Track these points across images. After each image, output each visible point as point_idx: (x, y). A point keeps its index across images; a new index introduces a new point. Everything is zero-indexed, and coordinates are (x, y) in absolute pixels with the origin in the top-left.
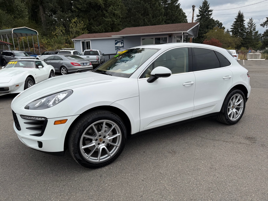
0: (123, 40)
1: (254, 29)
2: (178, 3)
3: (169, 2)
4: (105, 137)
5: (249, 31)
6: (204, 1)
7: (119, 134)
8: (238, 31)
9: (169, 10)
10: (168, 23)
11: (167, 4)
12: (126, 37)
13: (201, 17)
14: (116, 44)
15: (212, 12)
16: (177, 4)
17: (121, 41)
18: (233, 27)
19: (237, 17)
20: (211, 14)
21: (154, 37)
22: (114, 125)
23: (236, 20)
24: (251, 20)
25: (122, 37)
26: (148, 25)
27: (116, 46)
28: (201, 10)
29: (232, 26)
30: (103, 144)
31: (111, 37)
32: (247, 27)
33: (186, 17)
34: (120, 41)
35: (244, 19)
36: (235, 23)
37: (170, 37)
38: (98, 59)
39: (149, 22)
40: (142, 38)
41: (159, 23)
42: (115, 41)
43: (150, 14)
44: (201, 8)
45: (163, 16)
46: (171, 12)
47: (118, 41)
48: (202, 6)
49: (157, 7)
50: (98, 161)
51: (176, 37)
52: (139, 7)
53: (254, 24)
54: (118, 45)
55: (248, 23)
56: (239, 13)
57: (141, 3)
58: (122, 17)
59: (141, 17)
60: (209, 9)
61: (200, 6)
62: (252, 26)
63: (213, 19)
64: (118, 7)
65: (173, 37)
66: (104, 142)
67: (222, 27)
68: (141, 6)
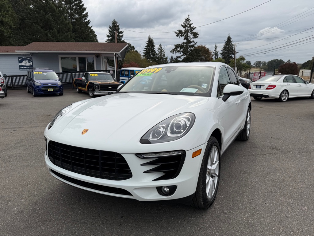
0: (31, 58)
1: (164, 55)
2: (88, 19)
3: (76, 17)
5: (160, 57)
6: (113, 21)
8: (150, 56)
9: (77, 26)
10: (78, 41)
11: (74, 19)
12: (39, 53)
13: (112, 38)
14: (20, 62)
15: (123, 34)
16: (87, 21)
17: (29, 59)
18: (145, 52)
19: (148, 42)
20: (122, 36)
23: (147, 45)
24: (160, 46)
25: (30, 54)
26: (53, 41)
27: (20, 64)
28: (110, 30)
29: (144, 50)
31: (15, 52)
32: (157, 52)
33: (96, 36)
34: (27, 59)
35: (155, 45)
36: (146, 48)
37: (98, 57)
38: (3, 82)
39: (53, 38)
40: (60, 56)
41: (66, 40)
42: (19, 59)
43: (54, 28)
44: (111, 29)
45: (71, 32)
46: (80, 29)
47: (23, 58)
48: (111, 26)
49: (63, 20)
52: (38, 17)
53: (164, 50)
54: (23, 63)
55: (158, 49)
56: (149, 38)
57: (41, 13)
59: (42, 30)
60: (120, 30)
61: (109, 26)
62: (161, 52)
63: (125, 41)
65: (101, 57)
67: (135, 50)
68: (41, 16)
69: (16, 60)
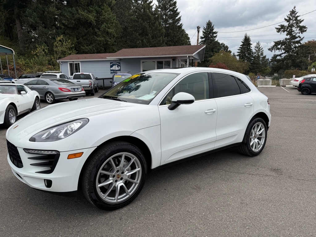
0: (119, 63)
1: (262, 54)
2: (180, 23)
3: (170, 22)
4: (123, 173)
5: (257, 55)
6: (208, 22)
7: (139, 169)
8: (245, 55)
9: (170, 31)
10: (170, 45)
11: (168, 24)
12: (124, 59)
13: (206, 39)
14: (111, 67)
15: (217, 34)
16: (180, 24)
17: (118, 64)
18: (239, 51)
19: (243, 40)
20: (216, 37)
21: (156, 61)
22: (133, 158)
23: (242, 44)
24: (258, 44)
25: (118, 59)
26: (147, 47)
27: (112, 69)
28: (204, 31)
29: (239, 50)
30: (121, 181)
31: (106, 58)
32: (254, 51)
33: (189, 38)
34: (116, 64)
35: (251, 43)
36: (241, 47)
37: (174, 61)
38: (91, 84)
39: (148, 43)
40: (142, 61)
41: (159, 45)
42: (111, 64)
43: (149, 34)
44: (205, 30)
45: (164, 37)
46: (173, 32)
47: (114, 63)
48: (206, 28)
49: (157, 26)
50: (116, 201)
51: (180, 60)
52: (136, 25)
53: (262, 48)
54: (114, 68)
55: (255, 47)
56: (245, 36)
57: (139, 21)
58: (117, 36)
59: (139, 37)
60: (214, 31)
61: (203, 27)
62: (259, 50)
63: (218, 41)
64: (112, 25)
65: (177, 60)
66: (122, 179)
67: (228, 50)
68: (139, 25)
69: (109, 65)
